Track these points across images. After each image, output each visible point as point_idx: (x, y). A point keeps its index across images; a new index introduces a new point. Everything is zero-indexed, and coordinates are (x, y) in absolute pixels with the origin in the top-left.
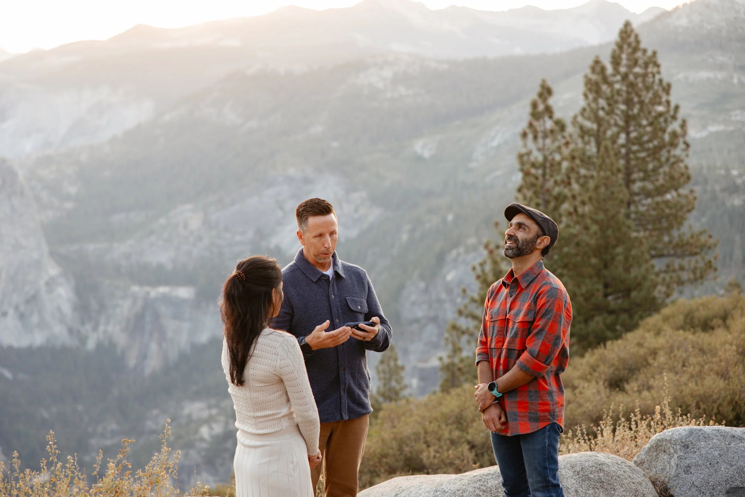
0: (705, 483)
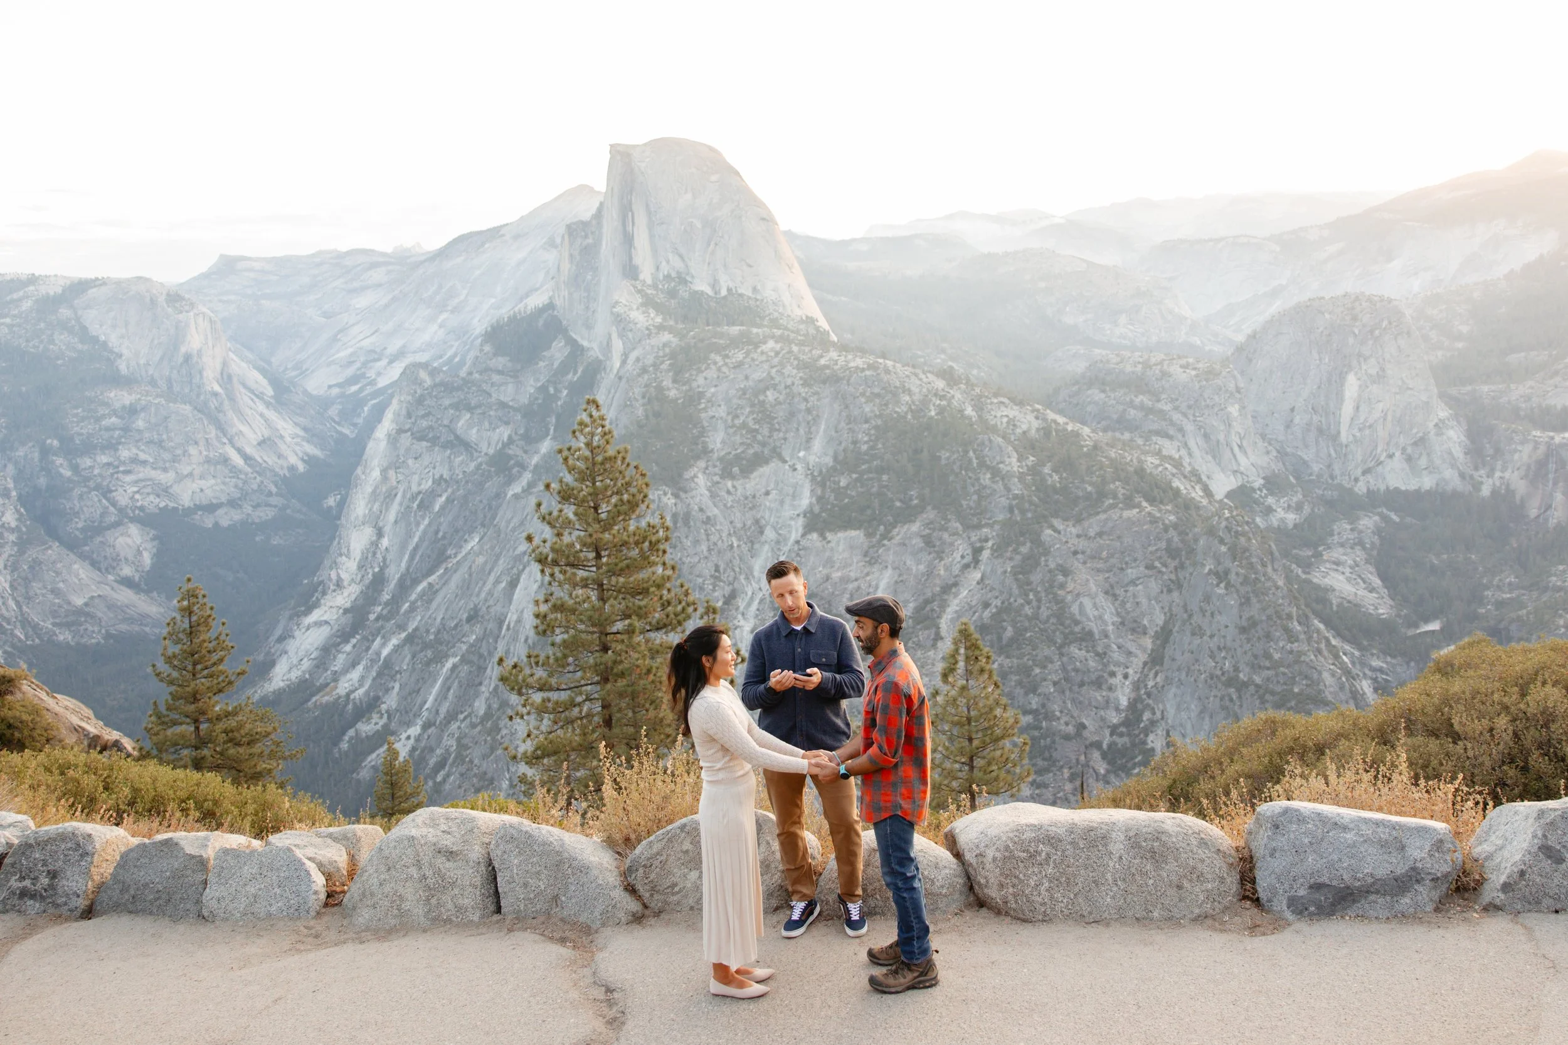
0: (1286, 872)
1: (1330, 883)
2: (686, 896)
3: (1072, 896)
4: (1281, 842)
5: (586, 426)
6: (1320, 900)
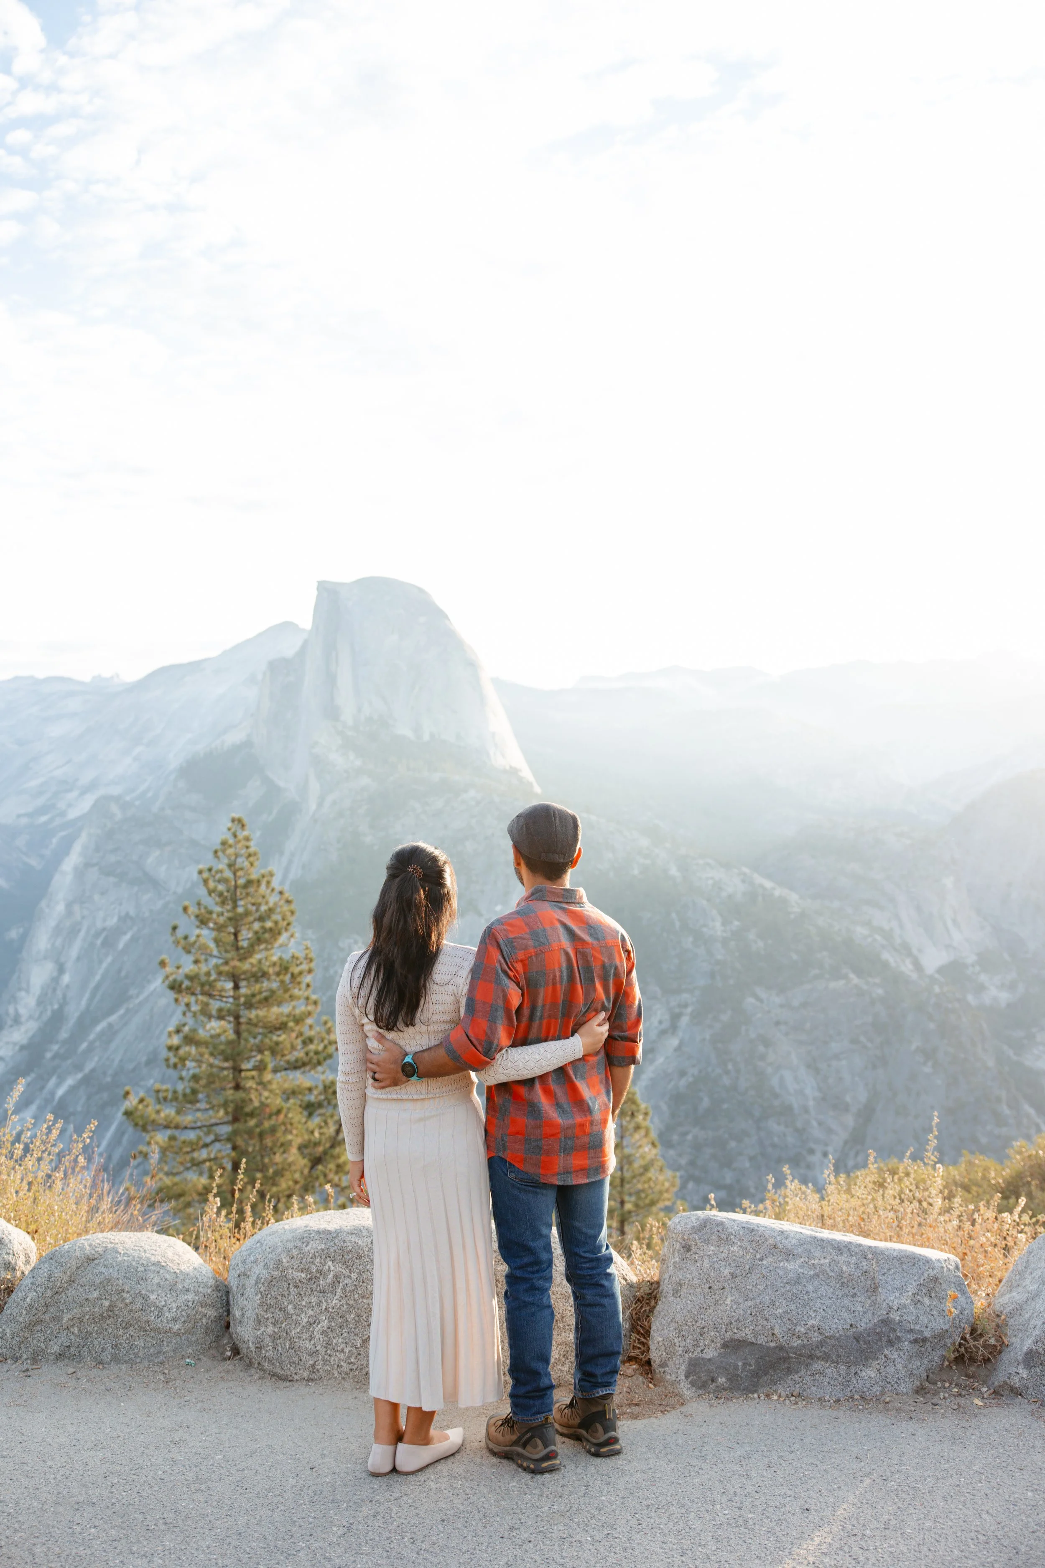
0: (691, 1320)
1: (754, 1340)
4: (690, 1272)
5: (230, 846)
6: (736, 1368)
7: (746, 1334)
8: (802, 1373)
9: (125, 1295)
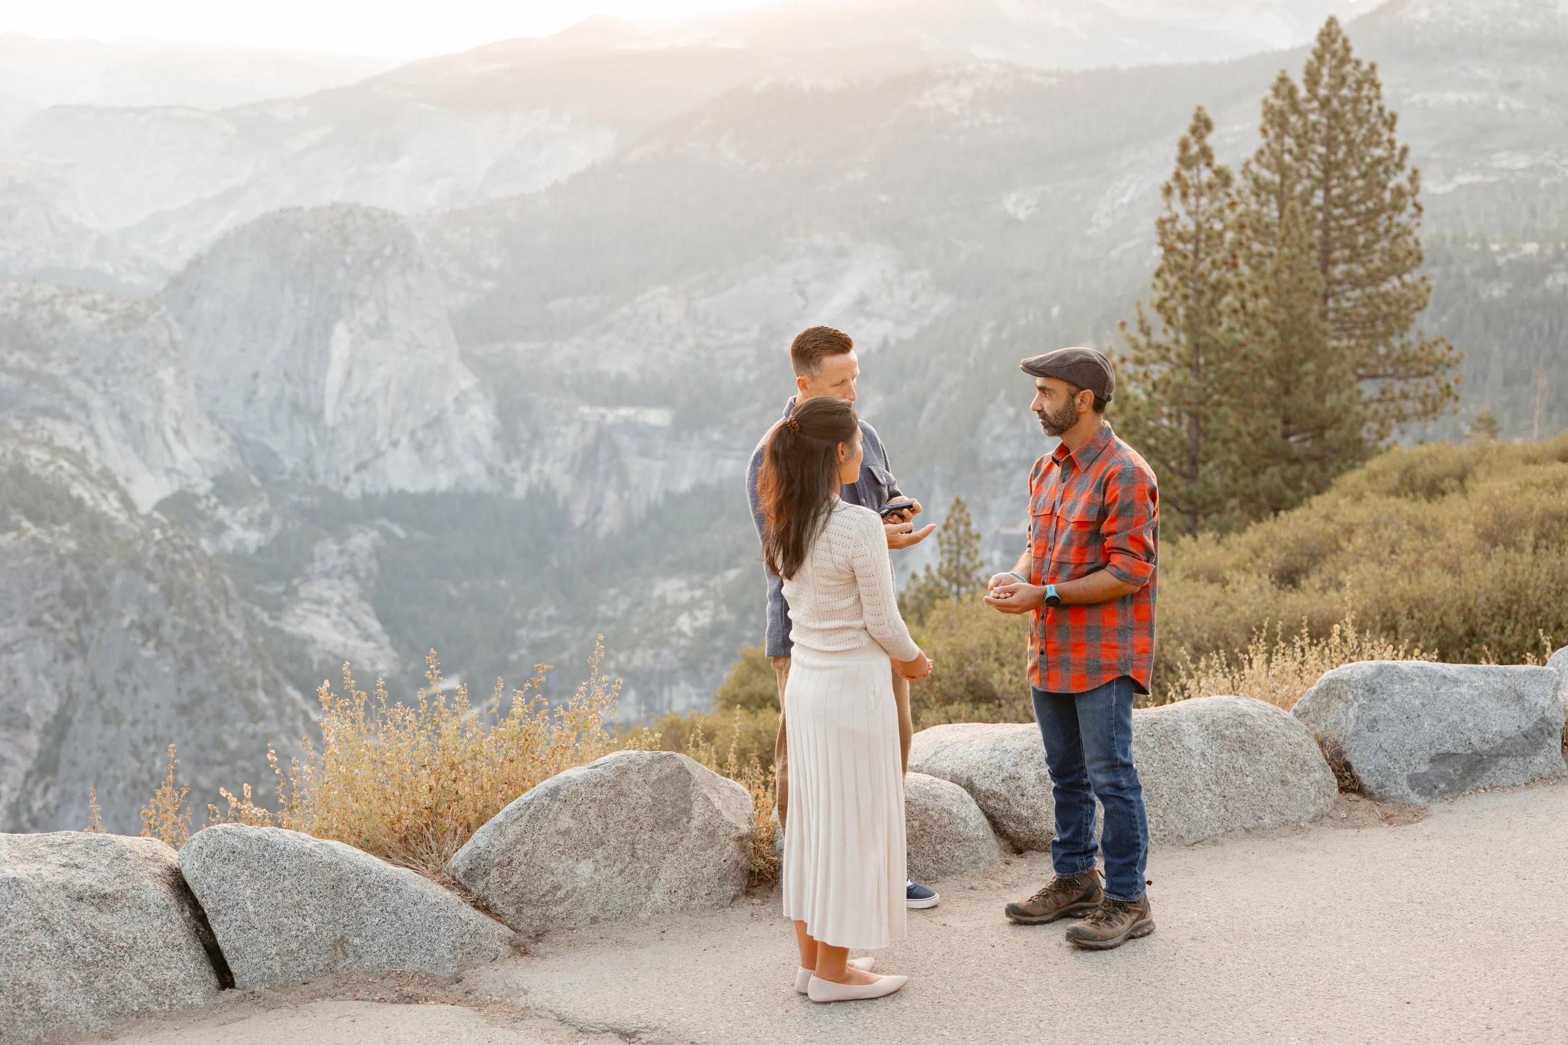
0: (1399, 746)
1: (1454, 751)
2: (580, 903)
3: (1161, 813)
4: (1382, 709)
6: (1450, 774)
7: (1448, 747)
8: (1493, 769)
9: (931, 813)
